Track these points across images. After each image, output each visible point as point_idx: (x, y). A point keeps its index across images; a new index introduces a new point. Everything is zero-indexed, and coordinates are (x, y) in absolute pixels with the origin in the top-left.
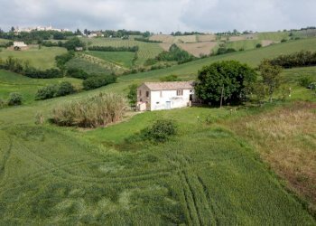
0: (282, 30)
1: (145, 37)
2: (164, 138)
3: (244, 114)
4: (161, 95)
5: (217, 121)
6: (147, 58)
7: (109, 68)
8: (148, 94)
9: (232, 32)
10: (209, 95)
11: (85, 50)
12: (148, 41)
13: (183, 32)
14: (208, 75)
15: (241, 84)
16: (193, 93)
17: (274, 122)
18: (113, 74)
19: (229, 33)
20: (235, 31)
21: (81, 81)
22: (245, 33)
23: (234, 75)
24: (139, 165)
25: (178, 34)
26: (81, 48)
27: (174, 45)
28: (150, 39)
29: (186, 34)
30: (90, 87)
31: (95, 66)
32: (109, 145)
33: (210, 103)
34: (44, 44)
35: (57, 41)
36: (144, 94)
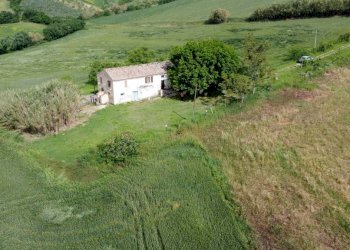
2: (124, 160)
3: (222, 113)
4: (126, 86)
5: (190, 128)
8: (109, 84)
10: (183, 87)
14: (181, 61)
15: (220, 74)
16: (165, 78)
17: (254, 126)
18: (81, 18)
21: (42, 27)
23: (211, 64)
24: (90, 208)
32: (58, 167)
36: (105, 84)
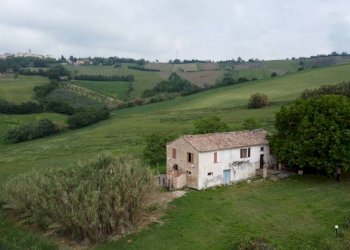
0: (290, 58)
1: (140, 65)
6: (144, 89)
7: (100, 100)
9: (236, 60)
11: (70, 79)
12: (143, 70)
13: (182, 60)
18: (105, 108)
19: (233, 61)
20: (239, 59)
21: (65, 117)
22: (251, 61)
25: (177, 62)
26: (66, 78)
27: (174, 74)
28: (146, 67)
29: (186, 62)
30: (77, 125)
31: (83, 98)
34: (21, 73)
35: (37, 70)
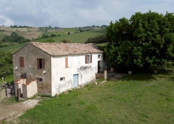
4: (67, 66)
9: (48, 27)
13: (18, 26)
19: (47, 28)
20: (50, 27)
22: (56, 28)
25: (15, 27)
27: (14, 33)
33: (130, 73)
36: (30, 65)
